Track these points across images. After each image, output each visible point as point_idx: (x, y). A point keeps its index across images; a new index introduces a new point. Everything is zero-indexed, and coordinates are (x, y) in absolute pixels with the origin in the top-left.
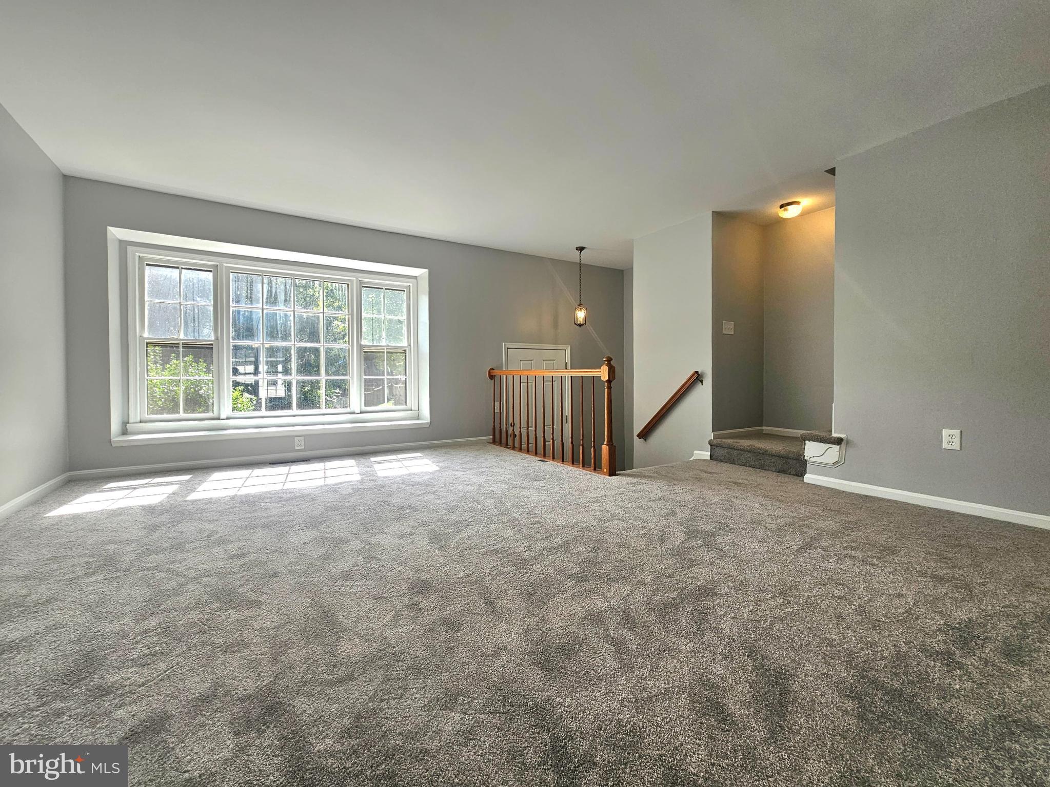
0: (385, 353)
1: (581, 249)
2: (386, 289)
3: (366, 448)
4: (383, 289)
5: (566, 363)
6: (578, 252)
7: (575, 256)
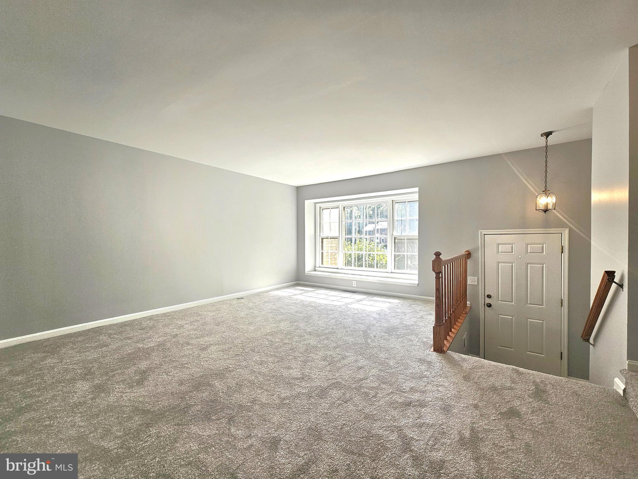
0: (406, 239)
1: (548, 134)
2: (408, 202)
3: (388, 293)
4: (406, 202)
5: (562, 247)
6: (544, 138)
7: (542, 141)
